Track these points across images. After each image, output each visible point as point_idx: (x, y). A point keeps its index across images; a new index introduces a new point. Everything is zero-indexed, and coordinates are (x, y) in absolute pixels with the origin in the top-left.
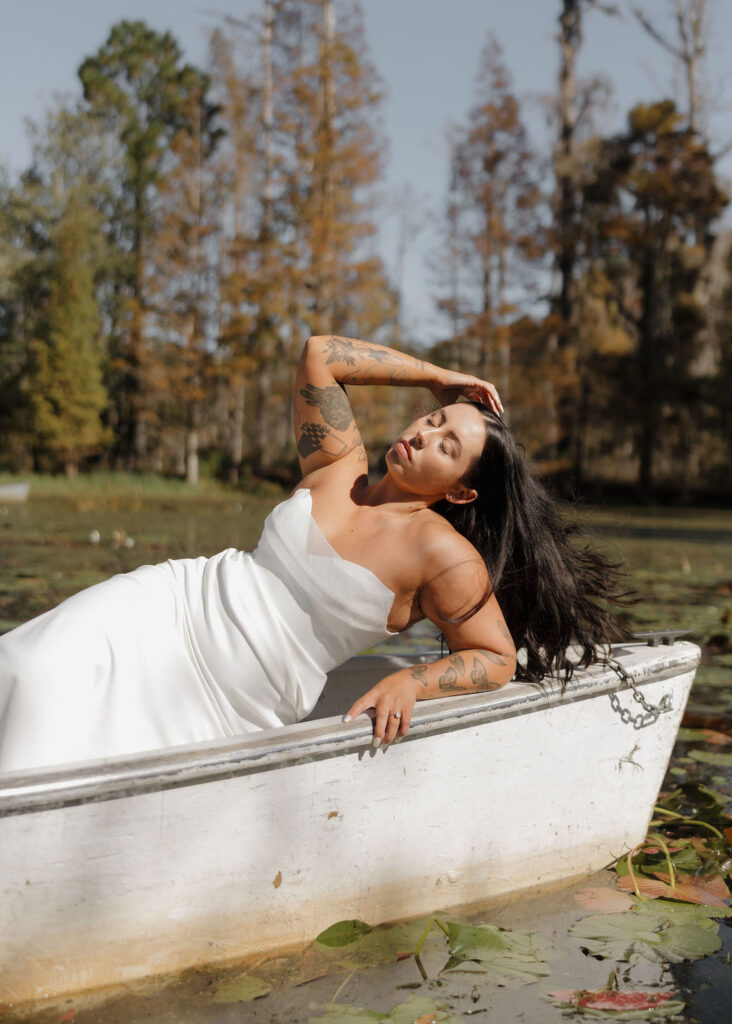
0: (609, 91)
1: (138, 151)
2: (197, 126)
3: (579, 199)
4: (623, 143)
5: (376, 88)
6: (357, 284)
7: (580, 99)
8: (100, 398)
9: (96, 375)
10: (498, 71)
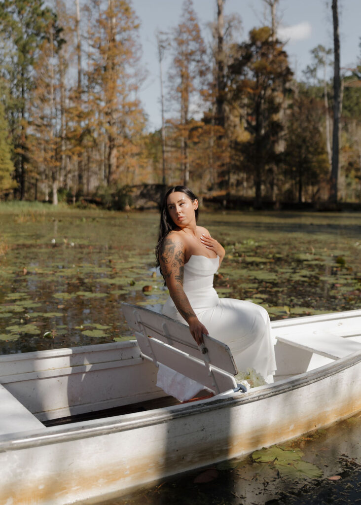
0: (240, 22)
1: (24, 50)
2: (52, 38)
3: (226, 71)
4: (247, 47)
5: (136, 22)
6: (128, 113)
7: (227, 25)
8: (11, 167)
9: (9, 156)
10: (191, 13)
